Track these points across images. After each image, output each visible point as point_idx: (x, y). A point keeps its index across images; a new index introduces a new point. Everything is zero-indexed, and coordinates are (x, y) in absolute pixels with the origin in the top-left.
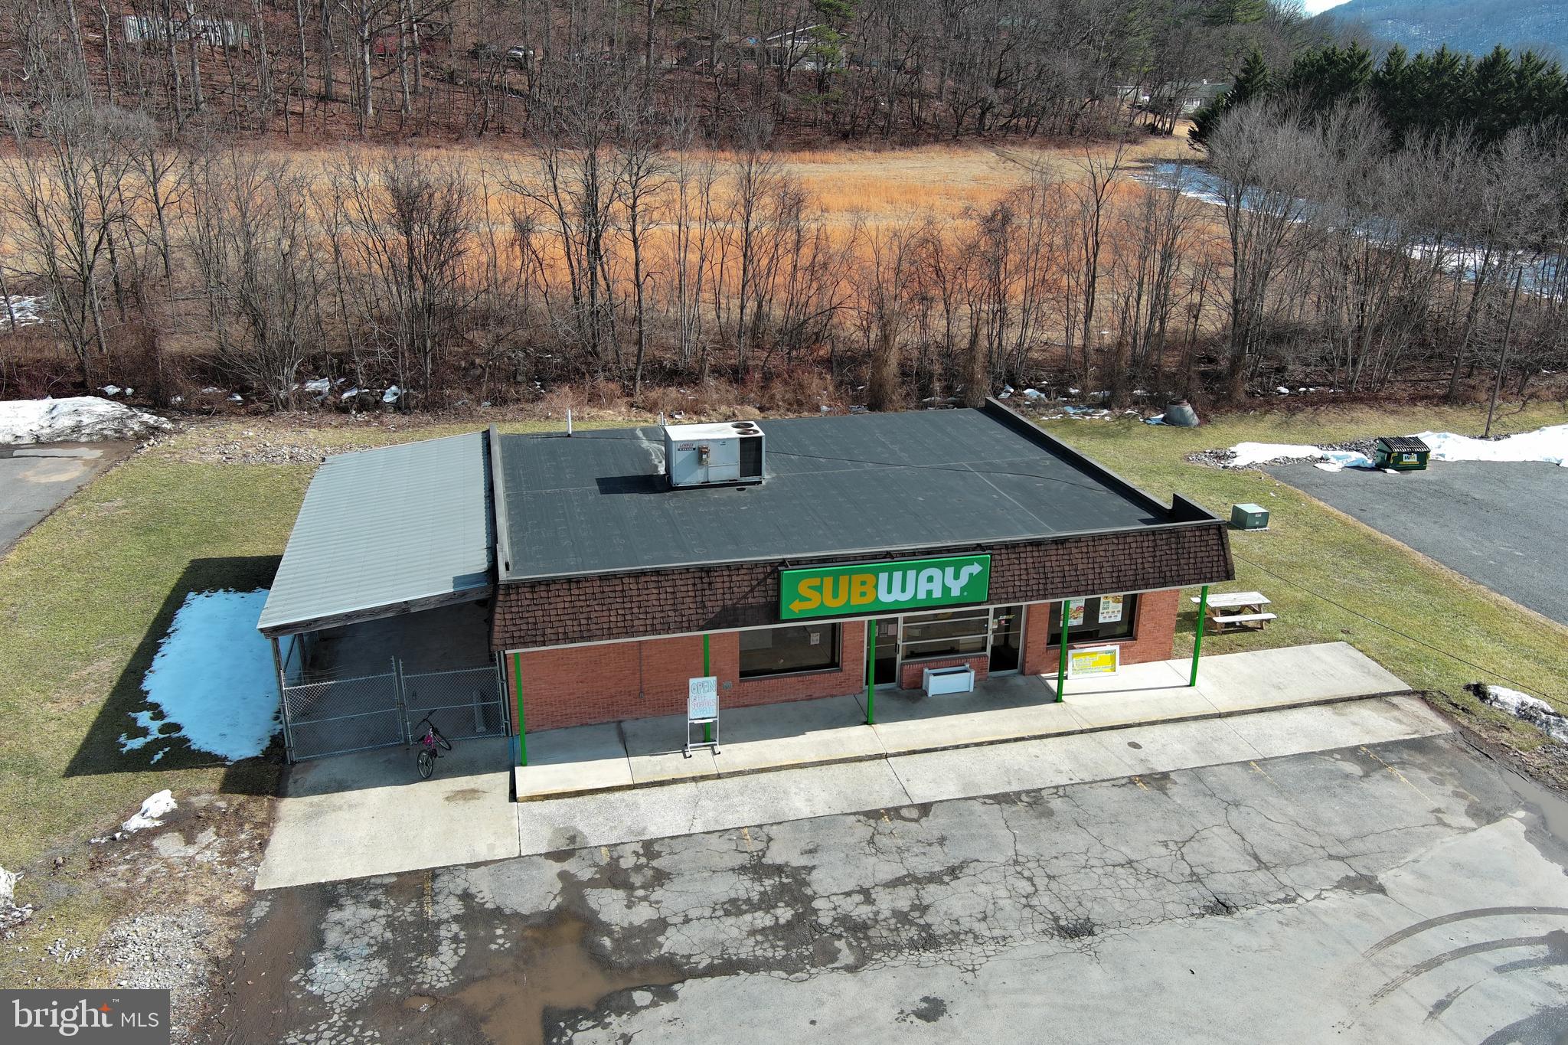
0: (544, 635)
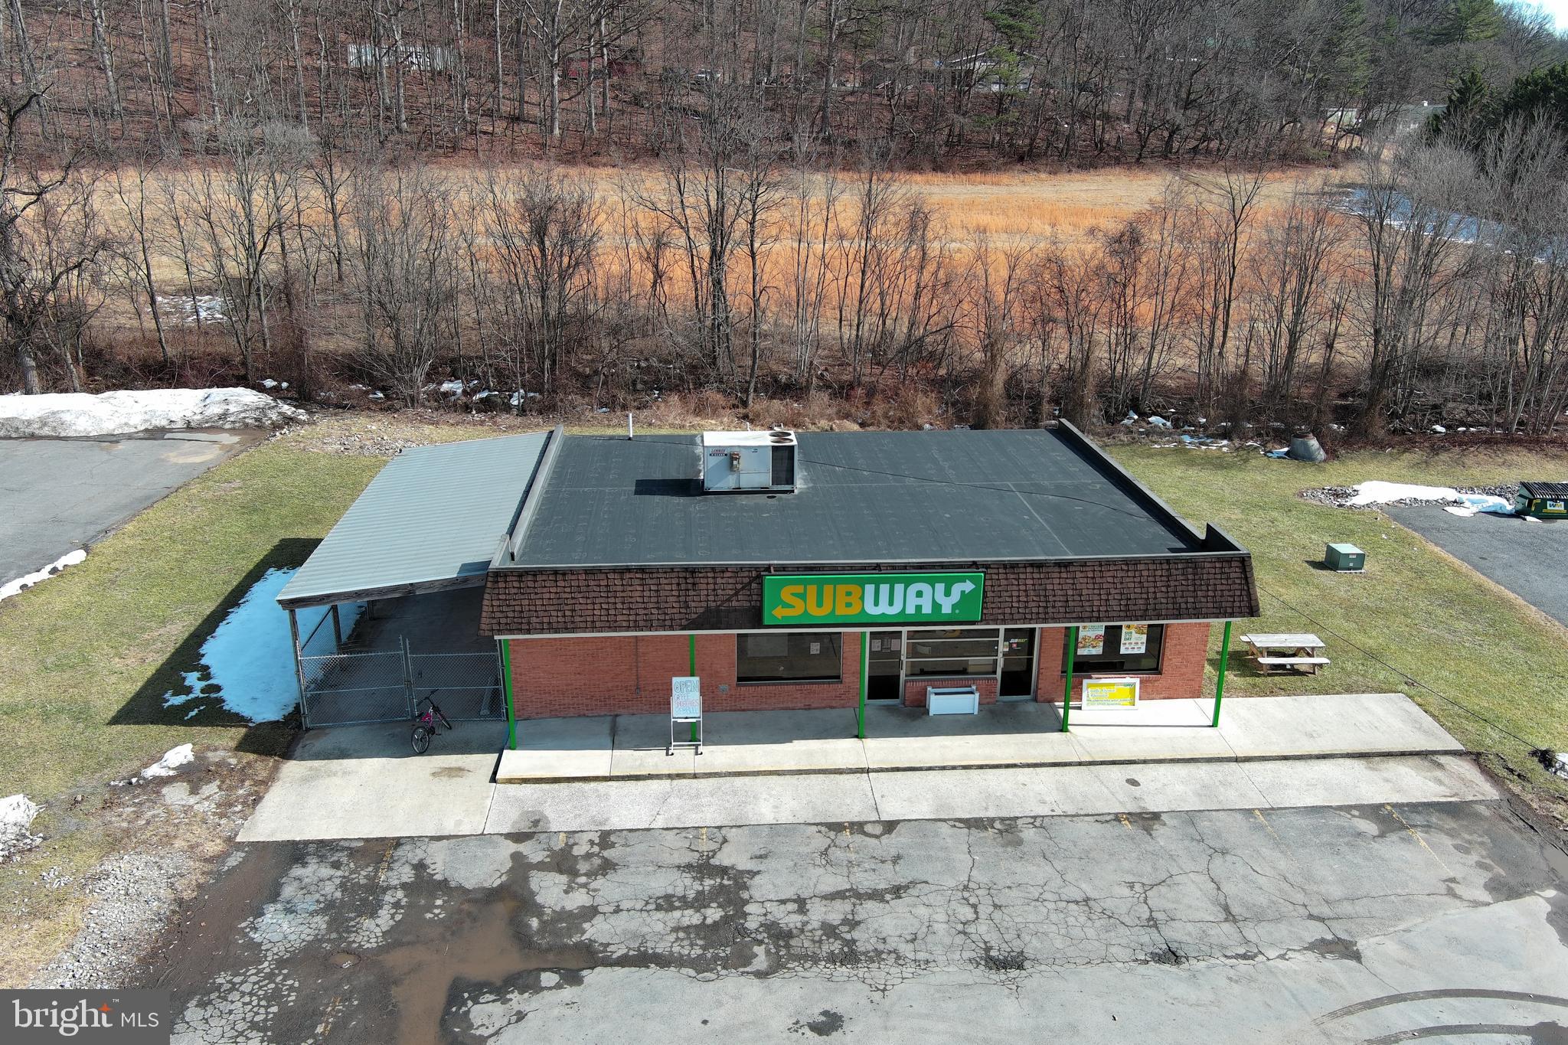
0: (529, 623)
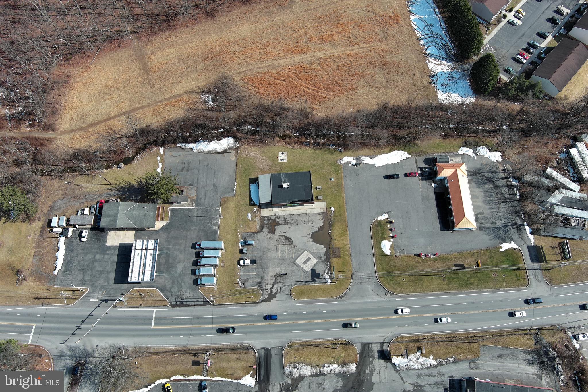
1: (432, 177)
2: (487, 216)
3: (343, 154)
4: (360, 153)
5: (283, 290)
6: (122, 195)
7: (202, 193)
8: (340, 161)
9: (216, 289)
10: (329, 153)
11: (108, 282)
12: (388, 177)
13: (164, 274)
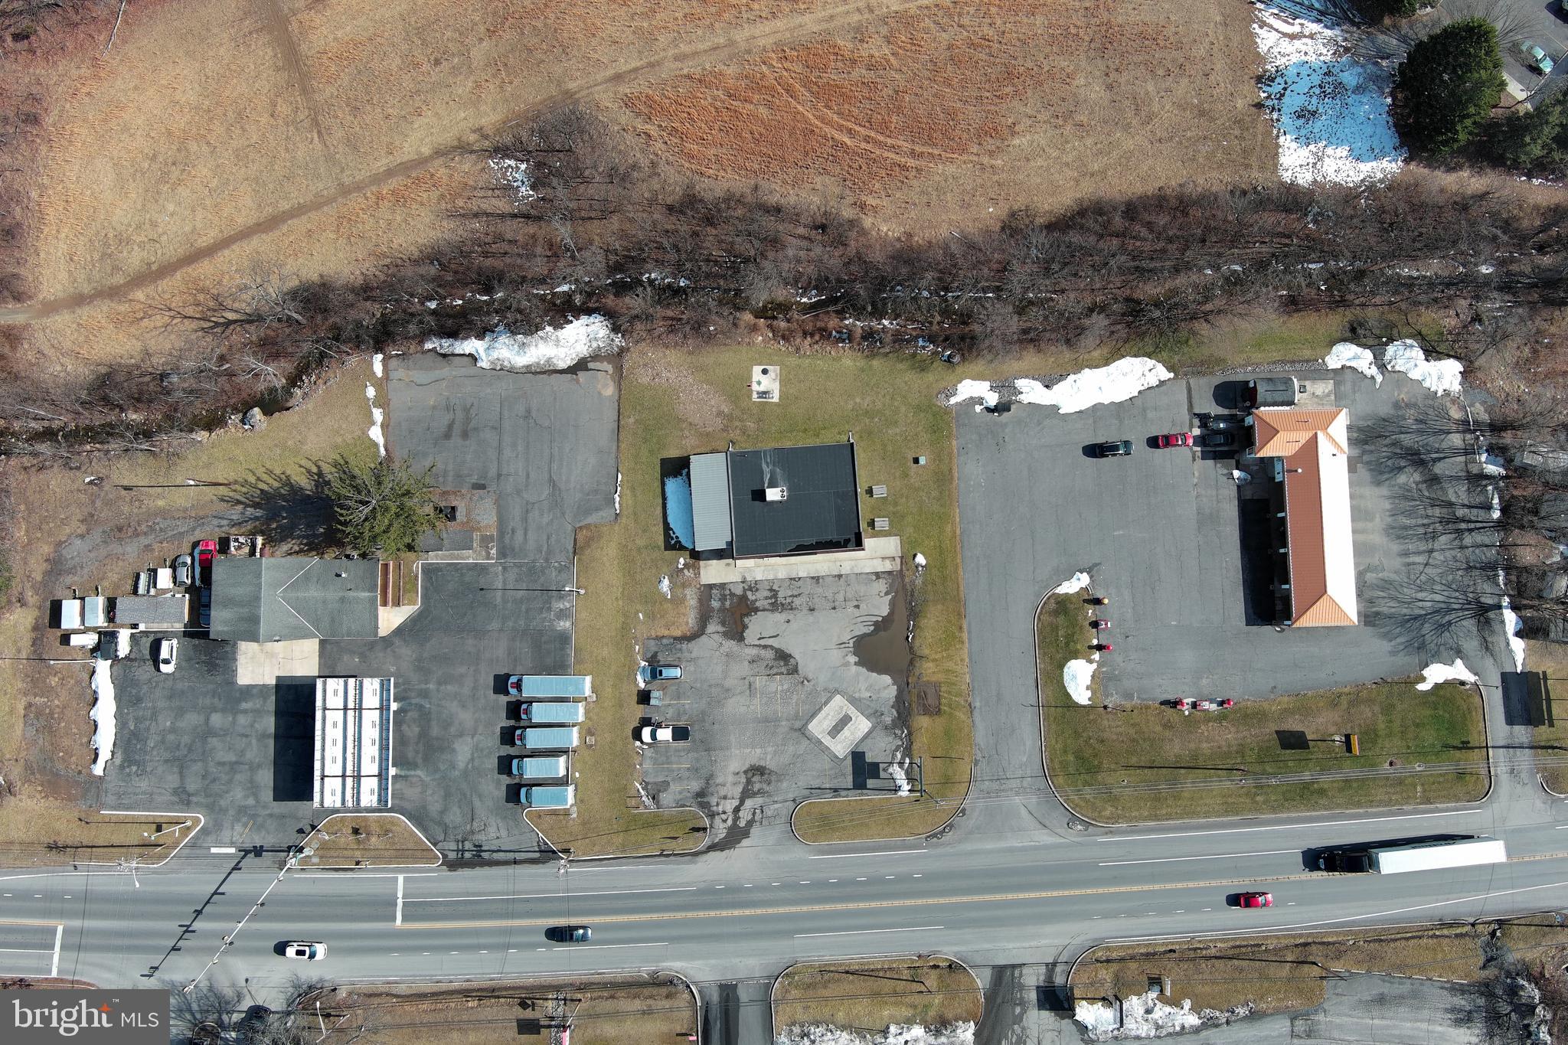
1: (1235, 447)
2: (1393, 576)
3: (959, 370)
4: (1012, 365)
5: (769, 813)
6: (269, 519)
7: (516, 512)
8: (948, 397)
9: (575, 815)
10: (913, 368)
11: (256, 796)
12: (1096, 451)
13: (419, 772)
